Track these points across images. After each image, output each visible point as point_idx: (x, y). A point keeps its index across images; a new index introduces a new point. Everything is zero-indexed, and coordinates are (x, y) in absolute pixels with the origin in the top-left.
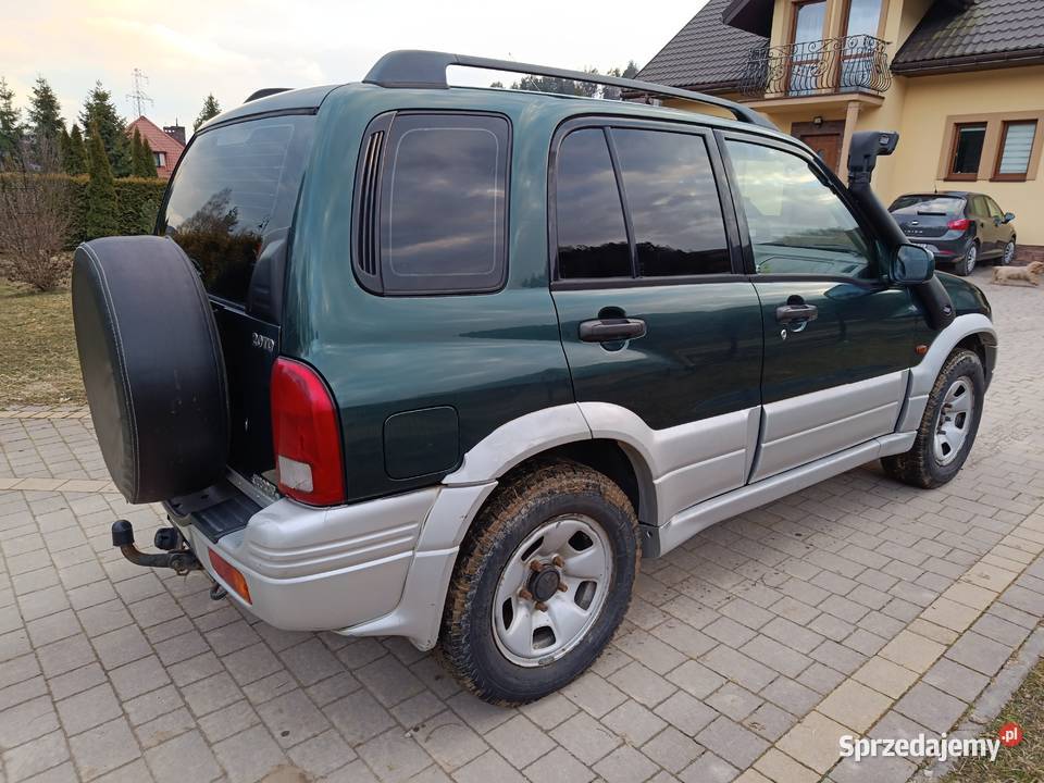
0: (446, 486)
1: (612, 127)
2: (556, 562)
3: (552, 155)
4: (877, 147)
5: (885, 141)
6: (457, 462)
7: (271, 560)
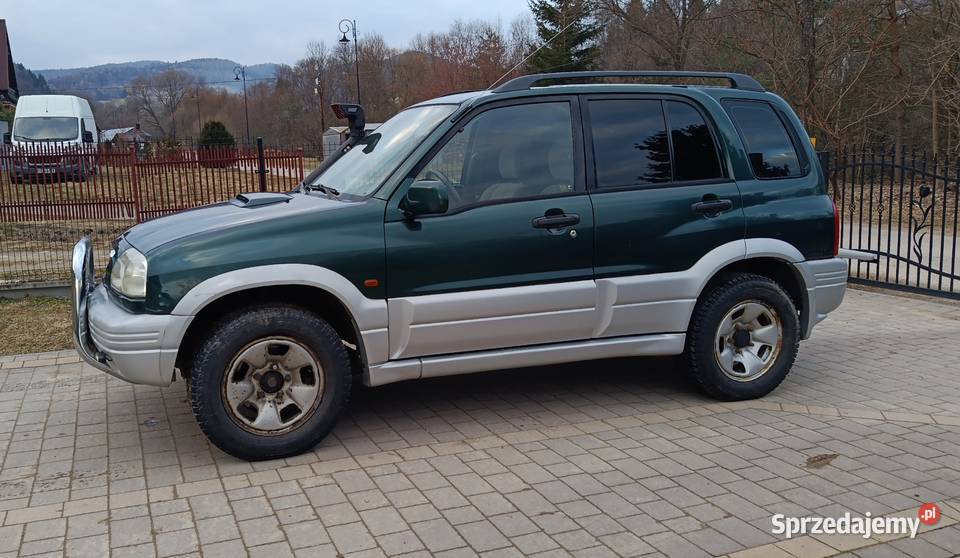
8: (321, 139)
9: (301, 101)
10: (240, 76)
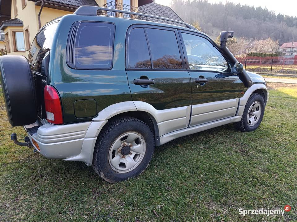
0: (93, 121)
1: (146, 28)
2: (130, 146)
3: (127, 34)
4: (227, 36)
5: (230, 34)
6: (96, 115)
7: (43, 139)
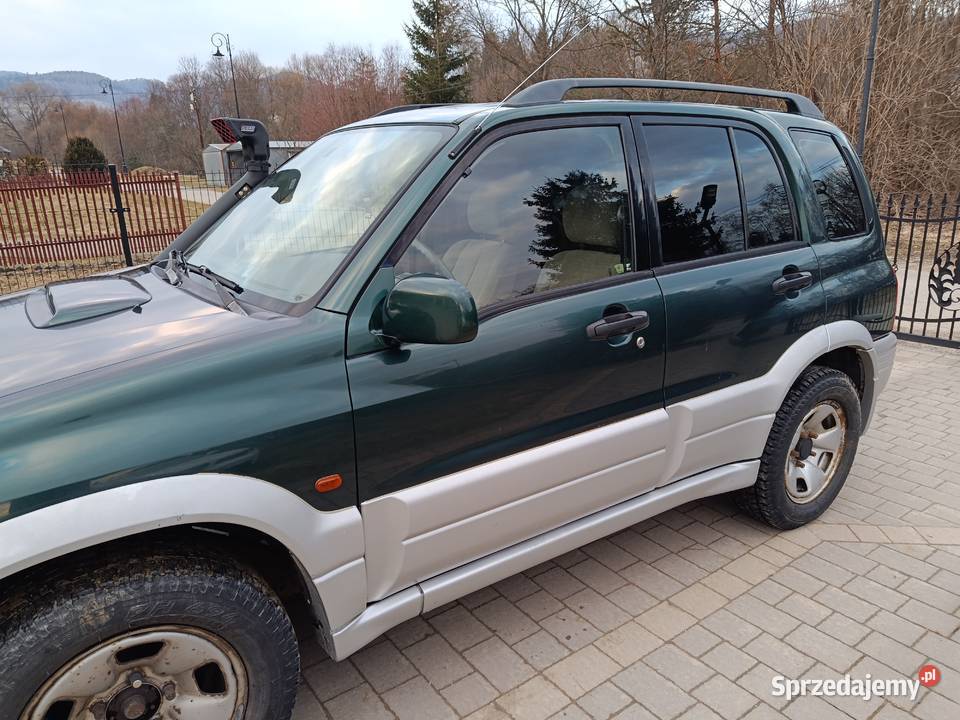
8: (201, 156)
9: (177, 117)
10: (108, 90)
